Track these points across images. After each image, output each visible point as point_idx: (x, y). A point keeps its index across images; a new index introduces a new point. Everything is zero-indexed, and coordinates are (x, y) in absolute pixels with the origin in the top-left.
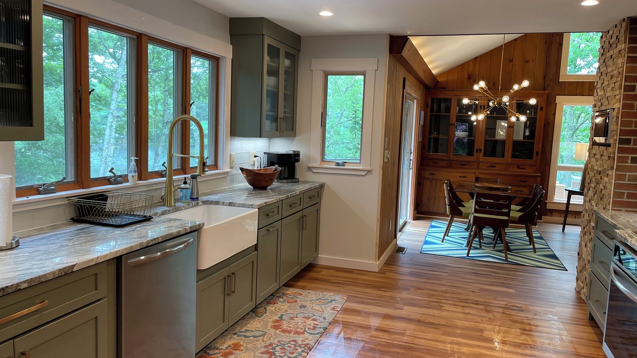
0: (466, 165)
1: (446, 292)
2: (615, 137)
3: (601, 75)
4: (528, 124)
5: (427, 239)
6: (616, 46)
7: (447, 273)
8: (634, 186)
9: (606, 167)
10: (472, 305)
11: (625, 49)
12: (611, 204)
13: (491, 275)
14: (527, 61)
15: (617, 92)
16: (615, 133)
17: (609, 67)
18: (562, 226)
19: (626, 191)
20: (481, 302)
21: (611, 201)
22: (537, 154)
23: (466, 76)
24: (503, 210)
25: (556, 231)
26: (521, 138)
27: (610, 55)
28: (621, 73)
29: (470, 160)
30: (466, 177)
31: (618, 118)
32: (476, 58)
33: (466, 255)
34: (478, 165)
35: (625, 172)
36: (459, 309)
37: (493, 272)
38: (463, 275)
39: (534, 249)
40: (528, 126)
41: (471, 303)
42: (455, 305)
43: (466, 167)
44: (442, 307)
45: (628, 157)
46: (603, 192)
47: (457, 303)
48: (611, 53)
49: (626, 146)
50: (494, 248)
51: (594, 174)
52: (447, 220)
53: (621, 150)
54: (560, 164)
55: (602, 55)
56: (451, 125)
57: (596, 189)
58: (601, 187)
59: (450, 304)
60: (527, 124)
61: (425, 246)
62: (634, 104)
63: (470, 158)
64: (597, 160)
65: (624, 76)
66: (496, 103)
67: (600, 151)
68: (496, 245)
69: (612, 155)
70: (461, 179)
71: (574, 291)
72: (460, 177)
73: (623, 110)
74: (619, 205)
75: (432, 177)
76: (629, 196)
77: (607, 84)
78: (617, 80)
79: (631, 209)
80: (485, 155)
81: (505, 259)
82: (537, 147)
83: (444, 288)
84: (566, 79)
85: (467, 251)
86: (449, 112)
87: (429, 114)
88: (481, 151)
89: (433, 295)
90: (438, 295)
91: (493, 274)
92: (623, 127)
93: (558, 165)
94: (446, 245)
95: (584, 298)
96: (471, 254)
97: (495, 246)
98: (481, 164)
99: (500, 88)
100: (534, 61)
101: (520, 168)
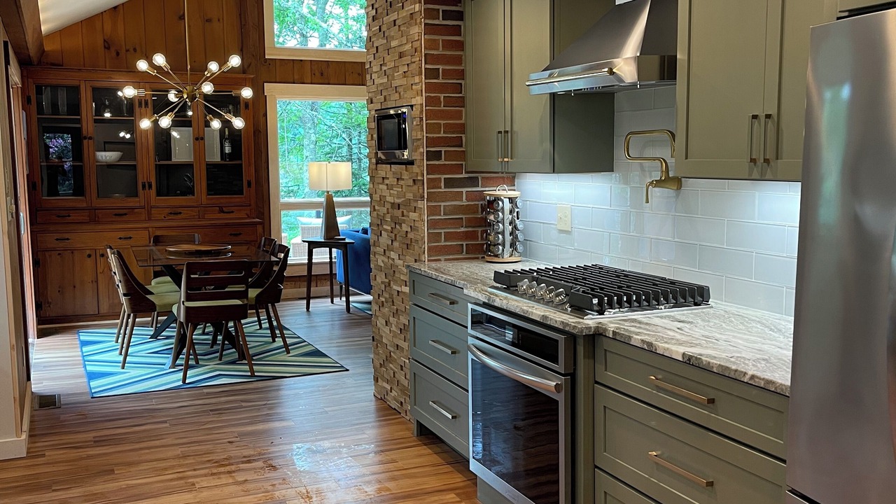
0: (125, 214)
1: (185, 457)
2: (421, 150)
3: (377, 52)
4: (227, 133)
5: (89, 368)
6: (403, 5)
7: (165, 422)
8: (451, 221)
9: (410, 196)
10: (242, 466)
11: (421, 12)
12: (426, 252)
13: (242, 407)
14: (209, 21)
15: (417, 79)
16: (419, 143)
17: (393, 38)
18: (305, 302)
19: (442, 231)
20: (253, 455)
21: (426, 248)
22: (249, 184)
23: (100, 42)
24: (226, 290)
25: (298, 311)
26: (217, 158)
27: (392, 19)
28: (419, 49)
29: (131, 205)
30: (130, 238)
31: (421, 119)
32: (115, 8)
33: (181, 383)
34: (149, 213)
35: (439, 202)
36: (225, 480)
37: (242, 401)
38: (195, 419)
39: (286, 345)
40: (227, 136)
41: (238, 463)
42: (213, 474)
43: (125, 218)
44: (194, 484)
45: (440, 178)
46: (411, 235)
47: (215, 471)
48: (393, 16)
49: (437, 163)
50: (220, 360)
51: (388, 209)
52: (114, 326)
53: (431, 169)
54: (285, 200)
55: (374, 19)
56: (85, 138)
57: (395, 232)
58: (405, 228)
59: (205, 475)
60: (225, 133)
61: (93, 384)
62: (439, 98)
63: (132, 202)
64: (389, 187)
65: (423, 54)
66: (185, 96)
67: (394, 173)
68: (224, 353)
69: (419, 178)
70: (124, 242)
71: (373, 398)
72: (120, 238)
73: (427, 108)
74: (436, 252)
75: (61, 244)
76: (449, 237)
77: (392, 65)
78: (413, 60)
79: (451, 257)
80: (159, 194)
81: (249, 374)
82: (248, 173)
83: (178, 451)
84: (279, 55)
85: (181, 375)
86: (78, 112)
87: (35, 116)
88: (150, 186)
89: (166, 469)
90: (173, 467)
91: (244, 404)
92: (429, 133)
93: (282, 200)
94: (132, 373)
95: (394, 404)
96: (190, 377)
97: (221, 355)
98: (154, 211)
99: (189, 67)
100: (221, 20)
101: (224, 212)
